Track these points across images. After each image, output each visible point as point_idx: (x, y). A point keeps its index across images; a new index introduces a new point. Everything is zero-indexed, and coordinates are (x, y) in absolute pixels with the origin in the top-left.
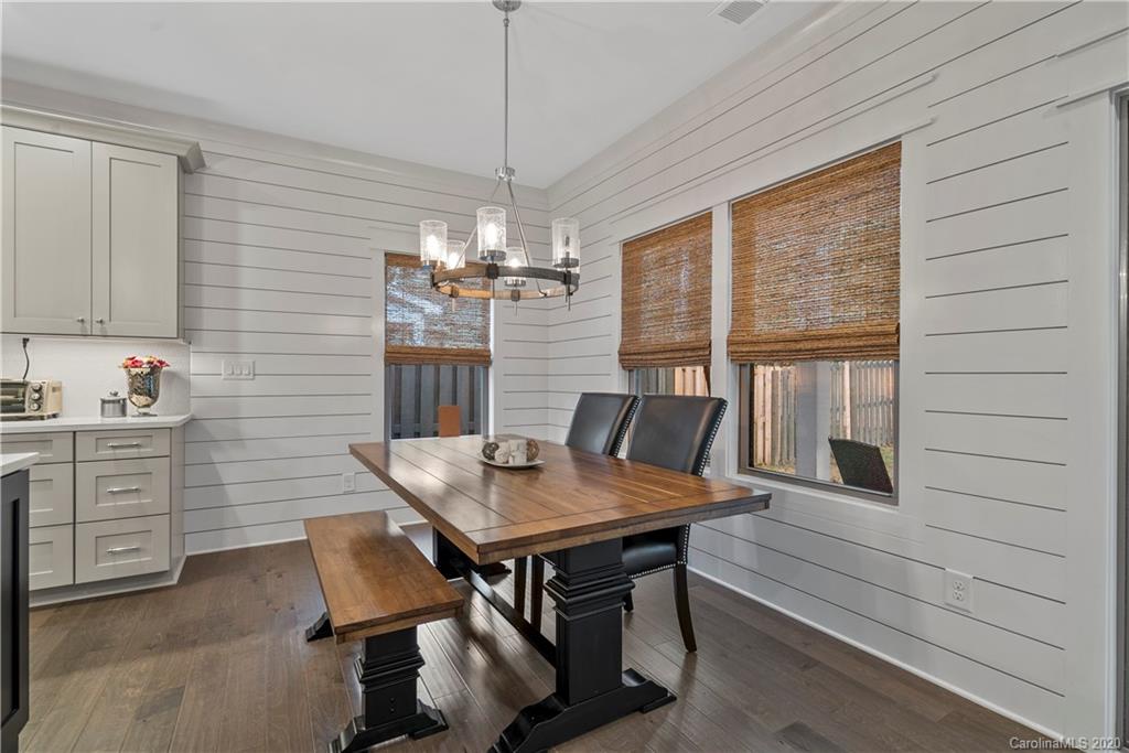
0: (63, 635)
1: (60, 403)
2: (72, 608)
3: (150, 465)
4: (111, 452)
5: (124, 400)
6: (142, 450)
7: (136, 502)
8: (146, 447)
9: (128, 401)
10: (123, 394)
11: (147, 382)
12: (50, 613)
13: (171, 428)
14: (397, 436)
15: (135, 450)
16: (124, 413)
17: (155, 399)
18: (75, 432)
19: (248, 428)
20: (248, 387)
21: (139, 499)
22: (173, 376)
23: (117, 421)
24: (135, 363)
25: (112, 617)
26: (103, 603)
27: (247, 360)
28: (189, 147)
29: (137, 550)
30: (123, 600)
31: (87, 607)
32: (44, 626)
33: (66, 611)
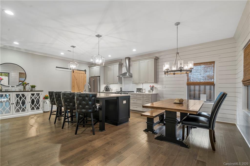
1: (145, 91)
6: (149, 97)
10: (150, 90)
11: (152, 88)
13: (151, 94)
14: (190, 99)
16: (150, 92)
17: (153, 91)
18: (143, 94)
19: (164, 96)
20: (164, 89)
22: (155, 88)
23: (149, 93)
24: (150, 86)
27: (164, 85)
28: (156, 57)
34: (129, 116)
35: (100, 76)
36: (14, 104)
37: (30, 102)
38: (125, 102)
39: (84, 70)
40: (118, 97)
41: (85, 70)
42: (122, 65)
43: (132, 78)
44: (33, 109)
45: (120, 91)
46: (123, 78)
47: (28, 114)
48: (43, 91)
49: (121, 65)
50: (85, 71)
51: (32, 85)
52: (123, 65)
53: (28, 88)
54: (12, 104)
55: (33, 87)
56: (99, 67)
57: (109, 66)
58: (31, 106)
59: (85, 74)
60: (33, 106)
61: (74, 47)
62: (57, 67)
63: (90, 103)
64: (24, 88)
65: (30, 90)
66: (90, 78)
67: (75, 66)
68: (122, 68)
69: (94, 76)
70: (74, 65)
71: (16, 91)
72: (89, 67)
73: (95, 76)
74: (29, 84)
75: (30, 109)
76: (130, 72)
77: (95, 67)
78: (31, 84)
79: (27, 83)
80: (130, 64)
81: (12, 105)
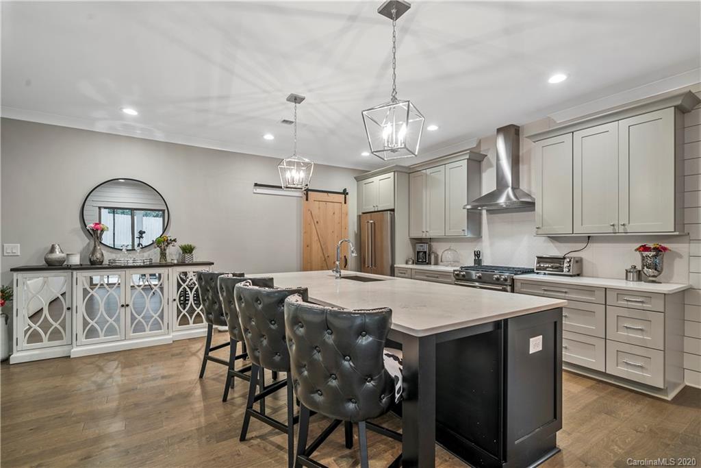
0: (595, 397)
2: (604, 385)
3: (650, 315)
4: (626, 303)
5: (640, 271)
6: (644, 305)
7: (642, 337)
8: (647, 303)
9: (642, 272)
10: (639, 267)
12: (593, 383)
13: (665, 294)
15: (641, 304)
17: (660, 272)
18: (606, 288)
21: (642, 335)
25: (622, 401)
26: (621, 390)
28: (682, 97)
29: (641, 367)
30: (632, 394)
31: (612, 389)
32: (588, 388)
33: (601, 385)
34: (555, 417)
35: (393, 210)
36: (128, 305)
37: (175, 300)
38: (536, 345)
39: (342, 191)
40: (506, 321)
41: (345, 190)
42: (480, 162)
43: (534, 210)
44: (184, 321)
45: (473, 265)
46: (484, 212)
47: (170, 339)
48: (213, 264)
49: (476, 162)
50: (345, 193)
51: (183, 244)
52: (484, 163)
53: (173, 253)
54: (123, 306)
55: (188, 250)
56: (392, 177)
57: (428, 171)
58: (179, 312)
59: (345, 203)
60: (184, 312)
61: (296, 99)
62: (256, 185)
63: (347, 364)
64: (163, 254)
65: (176, 262)
66: (359, 217)
67: (302, 172)
68: (479, 172)
69: (373, 210)
70: (298, 170)
71: (135, 264)
72: (358, 179)
73: (376, 210)
74: (175, 240)
75: (176, 322)
76: (518, 188)
77: (376, 179)
78: (183, 241)
79: (169, 238)
80: (521, 154)
81: (123, 308)
